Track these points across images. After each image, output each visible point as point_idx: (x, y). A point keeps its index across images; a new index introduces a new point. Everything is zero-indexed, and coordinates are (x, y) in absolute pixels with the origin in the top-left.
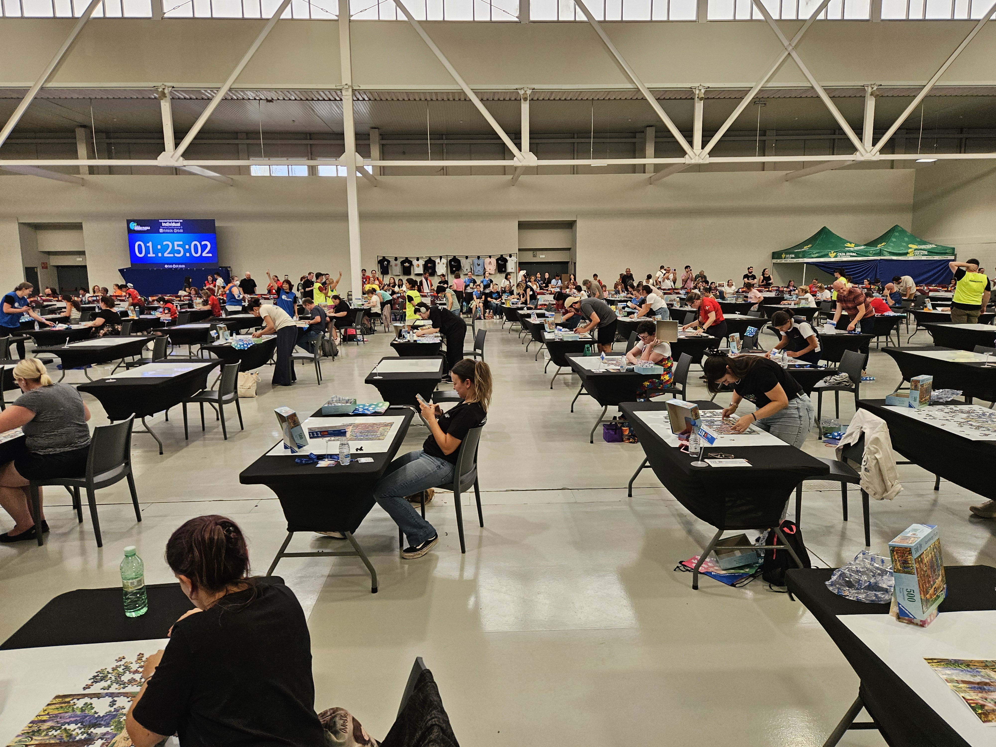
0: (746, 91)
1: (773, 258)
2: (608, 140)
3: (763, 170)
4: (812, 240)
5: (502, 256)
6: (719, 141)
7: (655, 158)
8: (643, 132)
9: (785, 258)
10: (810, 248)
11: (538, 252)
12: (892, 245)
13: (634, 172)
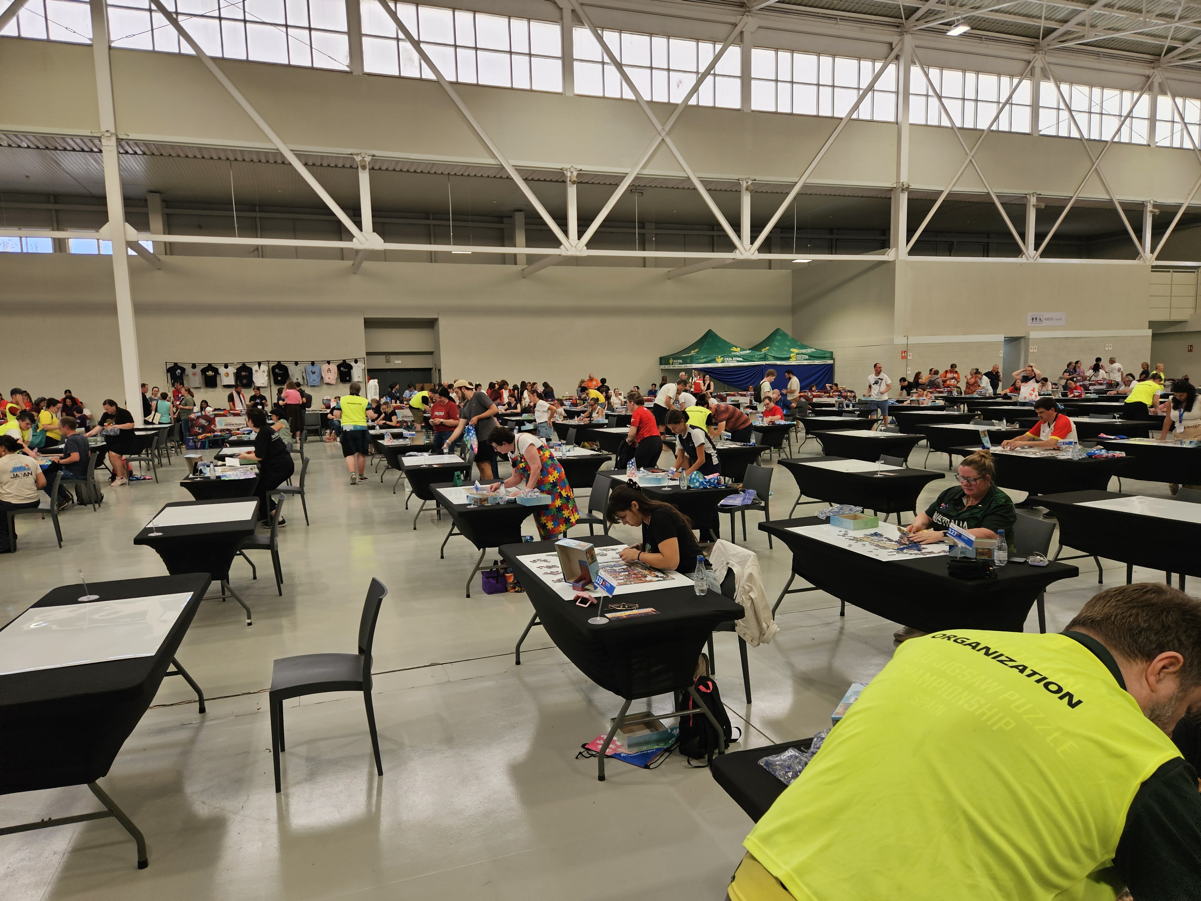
0: (621, 178)
1: (661, 364)
2: (471, 224)
3: (645, 266)
4: (699, 344)
5: (344, 361)
6: (596, 232)
7: (526, 247)
8: (511, 217)
9: (672, 364)
10: (697, 352)
11: (392, 357)
12: (775, 349)
13: (504, 263)
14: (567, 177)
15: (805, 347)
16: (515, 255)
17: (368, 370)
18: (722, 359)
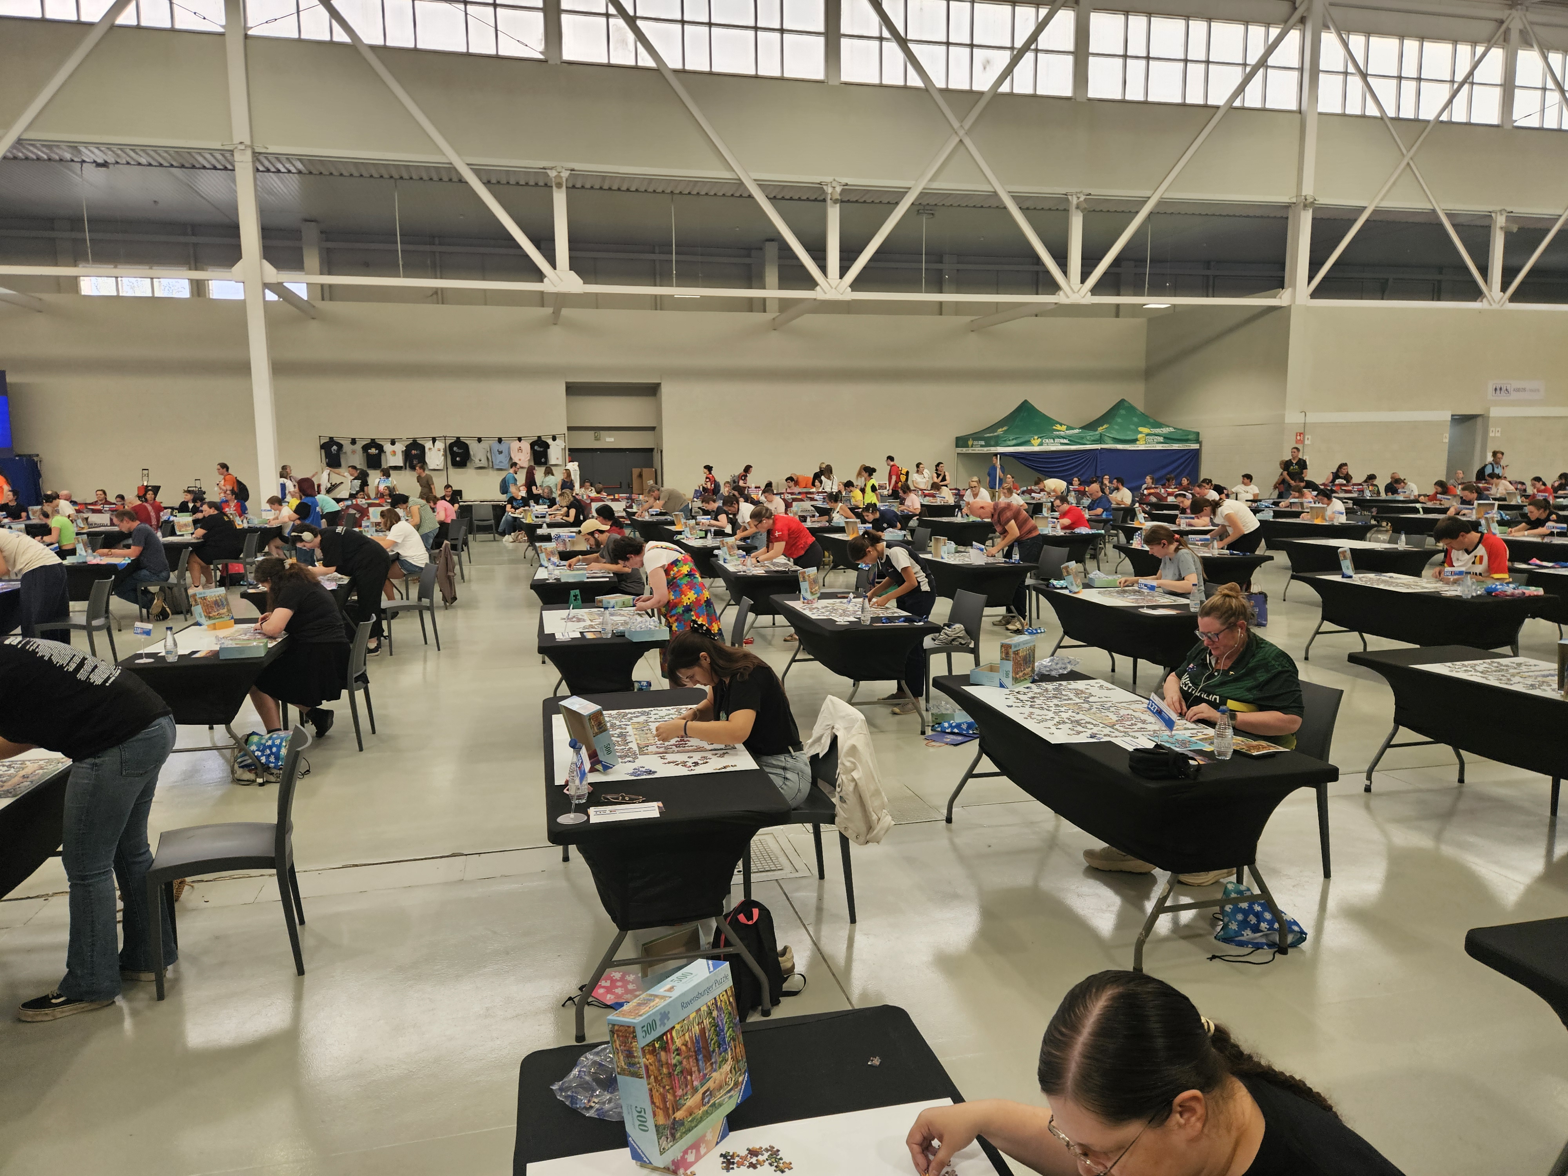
0: (901, 194)
1: (957, 446)
2: (700, 258)
3: (941, 314)
4: (1009, 420)
5: (539, 437)
6: (865, 268)
8: (761, 249)
9: (973, 447)
10: (1005, 431)
11: (603, 433)
12: (1116, 427)
13: (751, 310)
14: (827, 193)
15: (1160, 425)
16: (764, 299)
17: (570, 450)
18: (1040, 440)
